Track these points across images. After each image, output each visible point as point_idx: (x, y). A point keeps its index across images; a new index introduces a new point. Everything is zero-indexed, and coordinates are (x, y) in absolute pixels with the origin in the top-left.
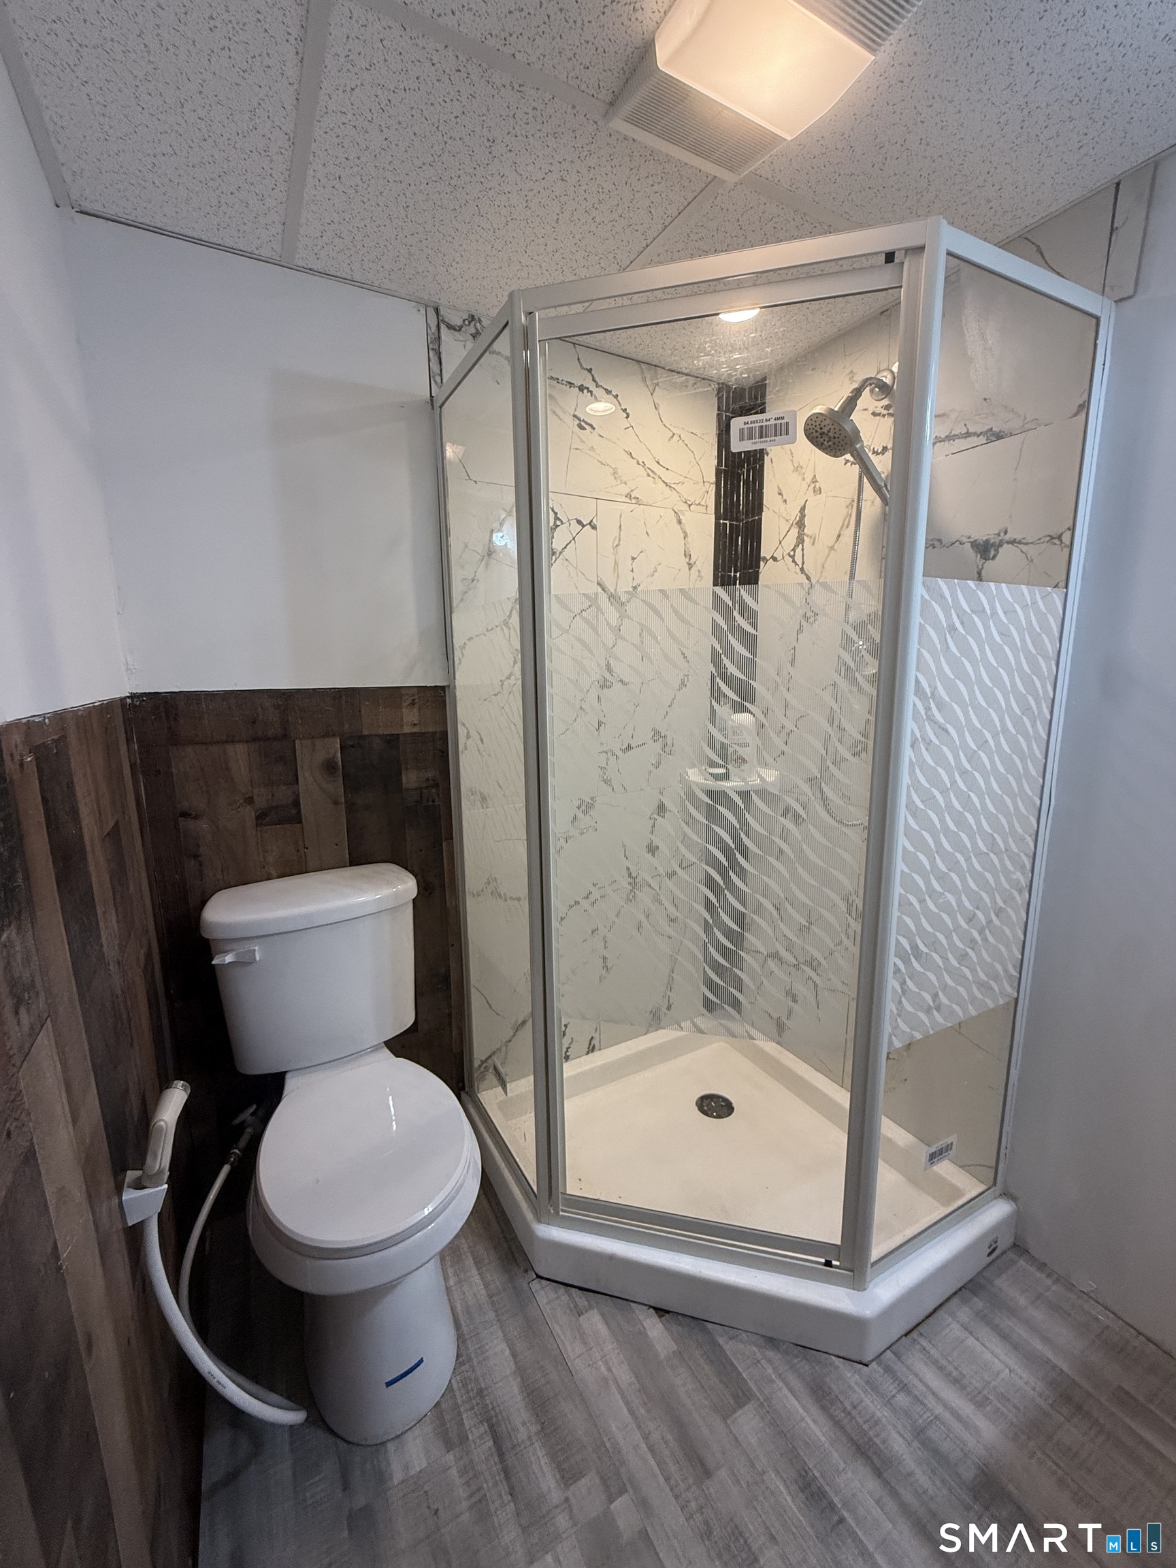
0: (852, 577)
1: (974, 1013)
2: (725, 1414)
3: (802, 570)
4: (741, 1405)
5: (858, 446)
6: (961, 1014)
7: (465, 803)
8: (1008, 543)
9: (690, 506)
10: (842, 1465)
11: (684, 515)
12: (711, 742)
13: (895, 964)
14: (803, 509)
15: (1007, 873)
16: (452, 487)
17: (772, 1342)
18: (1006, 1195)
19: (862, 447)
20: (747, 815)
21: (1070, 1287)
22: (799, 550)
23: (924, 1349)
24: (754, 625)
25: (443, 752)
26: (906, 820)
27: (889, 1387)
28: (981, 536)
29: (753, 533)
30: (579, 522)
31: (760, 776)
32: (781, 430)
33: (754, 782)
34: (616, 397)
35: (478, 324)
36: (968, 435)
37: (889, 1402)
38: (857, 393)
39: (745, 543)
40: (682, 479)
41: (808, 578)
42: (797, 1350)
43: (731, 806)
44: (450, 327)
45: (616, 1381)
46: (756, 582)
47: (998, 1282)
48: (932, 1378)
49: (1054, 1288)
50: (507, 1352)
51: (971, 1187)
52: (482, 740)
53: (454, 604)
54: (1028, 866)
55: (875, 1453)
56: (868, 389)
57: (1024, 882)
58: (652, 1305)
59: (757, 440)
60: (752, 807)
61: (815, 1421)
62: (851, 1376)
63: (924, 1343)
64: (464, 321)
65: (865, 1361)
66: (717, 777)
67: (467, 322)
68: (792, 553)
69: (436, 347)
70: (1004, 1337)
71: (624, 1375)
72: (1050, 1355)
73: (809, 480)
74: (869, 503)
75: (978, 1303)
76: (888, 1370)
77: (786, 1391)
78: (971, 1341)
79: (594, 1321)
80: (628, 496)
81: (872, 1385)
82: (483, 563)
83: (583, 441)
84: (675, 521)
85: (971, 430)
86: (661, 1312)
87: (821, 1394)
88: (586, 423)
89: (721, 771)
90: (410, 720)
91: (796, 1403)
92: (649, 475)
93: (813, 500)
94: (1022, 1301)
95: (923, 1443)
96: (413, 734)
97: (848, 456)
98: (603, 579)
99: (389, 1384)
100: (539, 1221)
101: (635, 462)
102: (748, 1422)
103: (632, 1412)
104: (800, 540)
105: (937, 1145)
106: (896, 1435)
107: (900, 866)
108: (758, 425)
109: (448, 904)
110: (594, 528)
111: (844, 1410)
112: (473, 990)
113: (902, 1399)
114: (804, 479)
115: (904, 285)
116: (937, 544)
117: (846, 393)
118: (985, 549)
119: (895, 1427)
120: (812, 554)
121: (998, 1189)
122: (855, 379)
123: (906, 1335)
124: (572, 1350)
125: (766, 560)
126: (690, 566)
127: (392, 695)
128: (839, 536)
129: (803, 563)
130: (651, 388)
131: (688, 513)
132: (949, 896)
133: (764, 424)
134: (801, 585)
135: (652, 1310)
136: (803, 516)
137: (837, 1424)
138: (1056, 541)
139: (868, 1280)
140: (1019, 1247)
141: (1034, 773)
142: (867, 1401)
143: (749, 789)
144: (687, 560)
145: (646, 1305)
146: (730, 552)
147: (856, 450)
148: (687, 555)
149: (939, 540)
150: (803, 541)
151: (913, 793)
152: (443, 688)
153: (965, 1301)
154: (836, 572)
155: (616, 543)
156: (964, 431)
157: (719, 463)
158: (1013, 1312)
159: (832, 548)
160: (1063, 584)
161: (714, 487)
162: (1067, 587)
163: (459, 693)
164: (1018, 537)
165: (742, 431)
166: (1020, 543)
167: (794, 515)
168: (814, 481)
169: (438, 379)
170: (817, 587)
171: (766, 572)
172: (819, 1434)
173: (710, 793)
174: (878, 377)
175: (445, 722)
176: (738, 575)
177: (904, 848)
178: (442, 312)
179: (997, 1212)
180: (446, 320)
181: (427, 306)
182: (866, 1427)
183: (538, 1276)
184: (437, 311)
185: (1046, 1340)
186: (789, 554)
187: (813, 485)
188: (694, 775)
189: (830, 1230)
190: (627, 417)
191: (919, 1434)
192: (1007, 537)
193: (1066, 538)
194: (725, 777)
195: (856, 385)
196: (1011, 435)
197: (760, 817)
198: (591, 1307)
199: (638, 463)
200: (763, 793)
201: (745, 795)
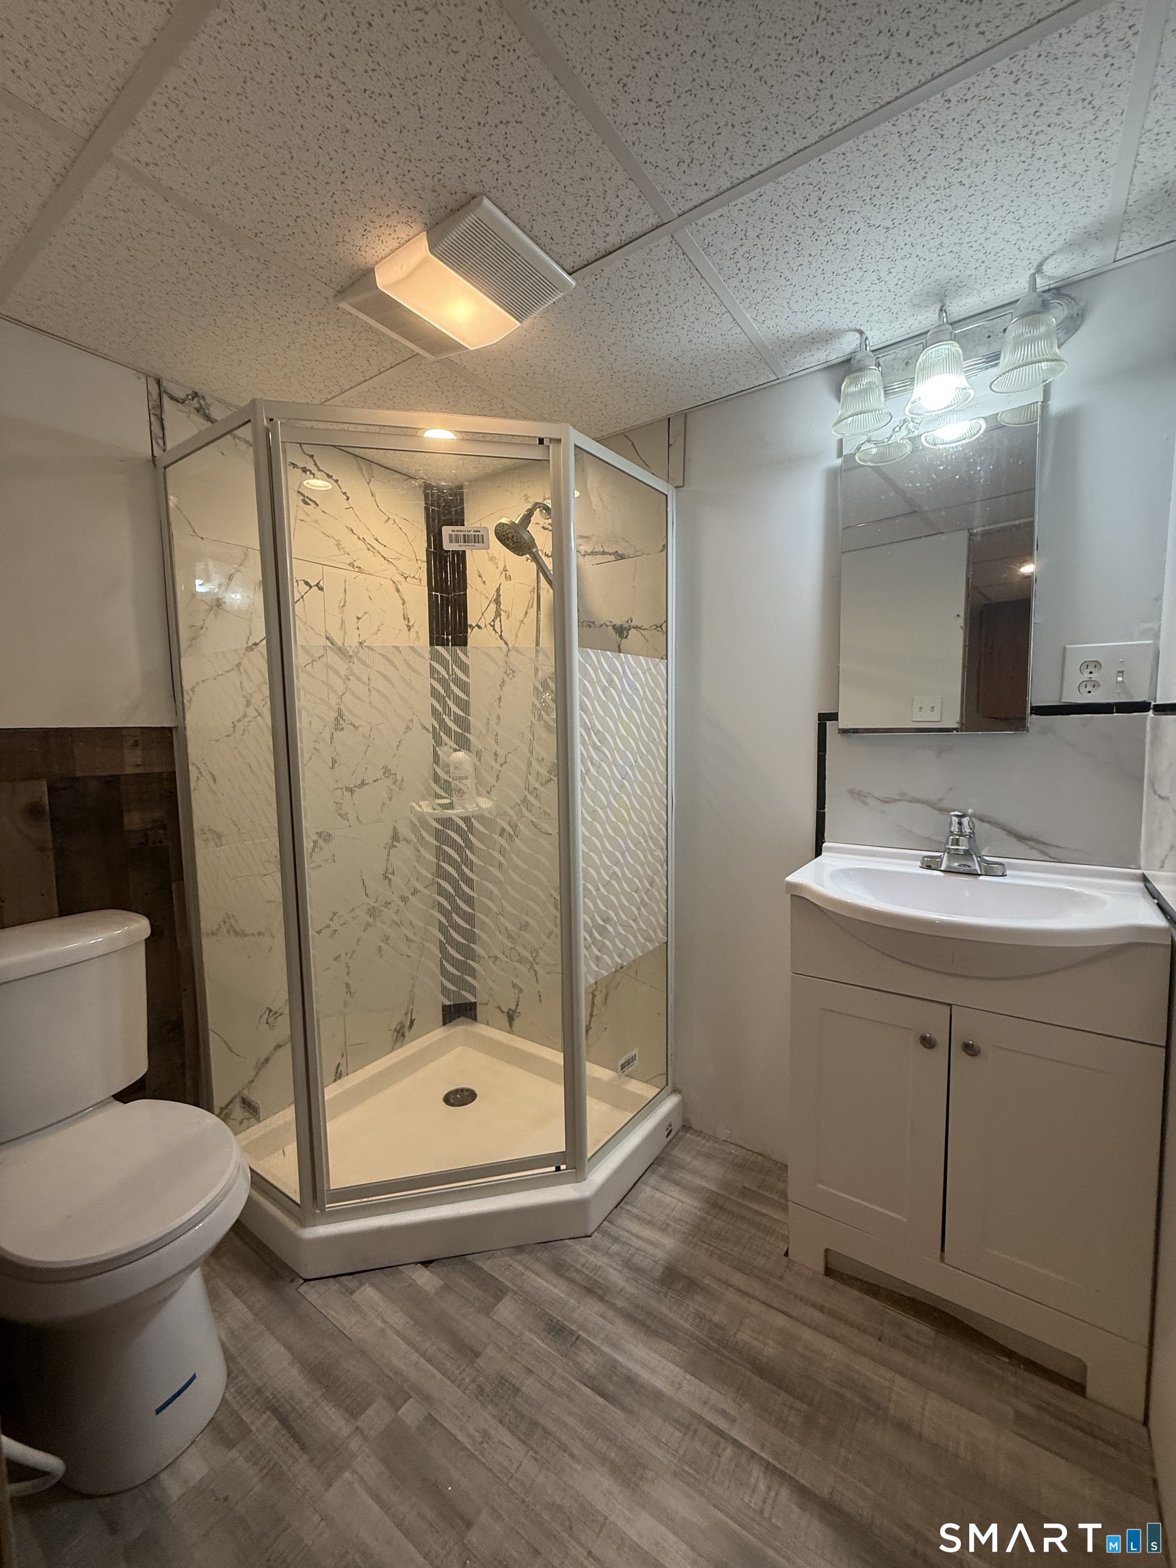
0: (537, 644)
1: (640, 954)
2: (487, 1310)
3: (501, 637)
4: (498, 1299)
5: (534, 550)
6: (632, 956)
7: (198, 842)
8: (634, 628)
9: (406, 578)
10: (577, 1304)
11: (401, 584)
12: (436, 779)
13: (584, 920)
14: (498, 590)
15: (652, 852)
16: (178, 540)
17: (520, 1249)
18: (675, 1091)
19: (537, 551)
20: (470, 836)
21: (716, 1140)
22: (497, 621)
23: (628, 1211)
24: (467, 675)
25: (171, 792)
26: (582, 813)
27: (607, 1243)
28: (618, 623)
29: (461, 605)
30: (307, 583)
31: (477, 805)
32: (478, 539)
33: (471, 808)
34: (336, 481)
35: (202, 401)
36: (604, 553)
37: (607, 1253)
38: (530, 513)
39: (454, 613)
40: (398, 556)
41: (506, 643)
42: (539, 1247)
43: (458, 830)
44: (172, 398)
45: (392, 1327)
46: (466, 644)
47: (674, 1153)
48: (635, 1227)
49: (708, 1144)
50: (282, 1349)
51: (649, 1092)
52: (215, 780)
53: (183, 647)
54: (665, 847)
55: (599, 1288)
56: (538, 509)
57: (662, 858)
58: (418, 1261)
59: (462, 544)
60: (475, 831)
61: (555, 1286)
62: (580, 1247)
63: (628, 1207)
64: (187, 395)
65: (588, 1234)
66: (444, 807)
67: (190, 397)
68: (492, 623)
69: (158, 413)
70: (678, 1184)
71: (398, 1319)
72: (705, 1184)
73: (501, 568)
74: (545, 591)
75: (662, 1170)
76: (606, 1233)
77: (533, 1276)
78: (658, 1195)
79: (368, 1293)
80: (352, 565)
81: (595, 1247)
82: (213, 611)
83: (307, 515)
84: (394, 590)
85: (606, 550)
86: (426, 1264)
87: (559, 1269)
88: (310, 499)
89: (447, 801)
90: (132, 762)
91: (542, 1281)
92: (369, 550)
93: (506, 586)
94: (688, 1159)
95: (630, 1269)
96: (135, 775)
97: (528, 556)
98: (332, 635)
99: (158, 1411)
100: (304, 1227)
101: (356, 537)
102: (507, 1310)
103: (409, 1343)
104: (498, 614)
105: (626, 1057)
106: (611, 1270)
107: (581, 847)
108: (462, 533)
109: (179, 947)
110: (321, 589)
111: (577, 1270)
112: (211, 1033)
113: (615, 1248)
114: (497, 568)
115: (551, 459)
116: (592, 624)
117: (523, 512)
118: (621, 631)
119: (611, 1266)
120: (508, 625)
121: (669, 1088)
122: (529, 500)
123: (616, 1207)
124: (347, 1321)
125: (473, 628)
126: (409, 628)
127: (112, 736)
128: (526, 613)
129: (501, 632)
130: (367, 478)
131: (404, 584)
132: (616, 869)
133: (466, 533)
134: (500, 648)
135: (419, 1265)
136: (499, 596)
137: (571, 1281)
138: (659, 629)
139: (586, 1171)
140: (686, 1127)
141: (661, 782)
142: (591, 1258)
143: (468, 814)
144: (406, 622)
145: (413, 1263)
146: (442, 618)
147: (533, 553)
148: (406, 618)
149: (594, 623)
150: (500, 615)
151: (585, 795)
152: (170, 729)
153: (653, 1173)
154: (525, 641)
155: (342, 604)
156: (602, 550)
157: (429, 546)
158: (682, 1167)
159: (522, 622)
160: (665, 657)
161: (425, 564)
162: (667, 659)
163: (190, 734)
164: (639, 625)
165: (450, 535)
166: (640, 628)
167: (492, 594)
168: (505, 570)
169: (161, 442)
170: (513, 653)
171: (473, 636)
172: (560, 1293)
173: (437, 820)
174: (545, 502)
175: (172, 762)
176: (450, 637)
177: (583, 835)
178: (164, 383)
179: (671, 1102)
180: (168, 391)
181: (147, 376)
182: (591, 1275)
183: (306, 1280)
184: (158, 382)
185: (703, 1177)
186: (490, 624)
187: (504, 573)
188: (425, 807)
189: (558, 1144)
190: (348, 499)
191: (628, 1264)
192: (633, 624)
193: (664, 627)
194: (450, 806)
195: (529, 506)
196: (629, 557)
197: (481, 836)
198: (362, 1284)
199: (359, 539)
200: (481, 818)
201: (467, 820)
